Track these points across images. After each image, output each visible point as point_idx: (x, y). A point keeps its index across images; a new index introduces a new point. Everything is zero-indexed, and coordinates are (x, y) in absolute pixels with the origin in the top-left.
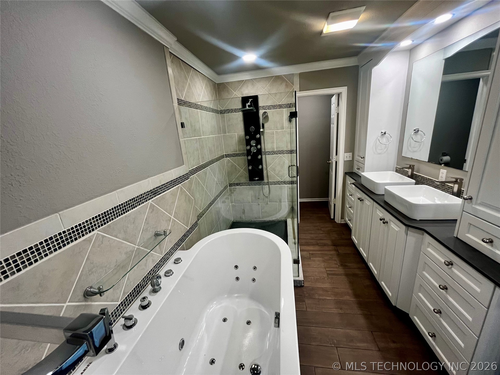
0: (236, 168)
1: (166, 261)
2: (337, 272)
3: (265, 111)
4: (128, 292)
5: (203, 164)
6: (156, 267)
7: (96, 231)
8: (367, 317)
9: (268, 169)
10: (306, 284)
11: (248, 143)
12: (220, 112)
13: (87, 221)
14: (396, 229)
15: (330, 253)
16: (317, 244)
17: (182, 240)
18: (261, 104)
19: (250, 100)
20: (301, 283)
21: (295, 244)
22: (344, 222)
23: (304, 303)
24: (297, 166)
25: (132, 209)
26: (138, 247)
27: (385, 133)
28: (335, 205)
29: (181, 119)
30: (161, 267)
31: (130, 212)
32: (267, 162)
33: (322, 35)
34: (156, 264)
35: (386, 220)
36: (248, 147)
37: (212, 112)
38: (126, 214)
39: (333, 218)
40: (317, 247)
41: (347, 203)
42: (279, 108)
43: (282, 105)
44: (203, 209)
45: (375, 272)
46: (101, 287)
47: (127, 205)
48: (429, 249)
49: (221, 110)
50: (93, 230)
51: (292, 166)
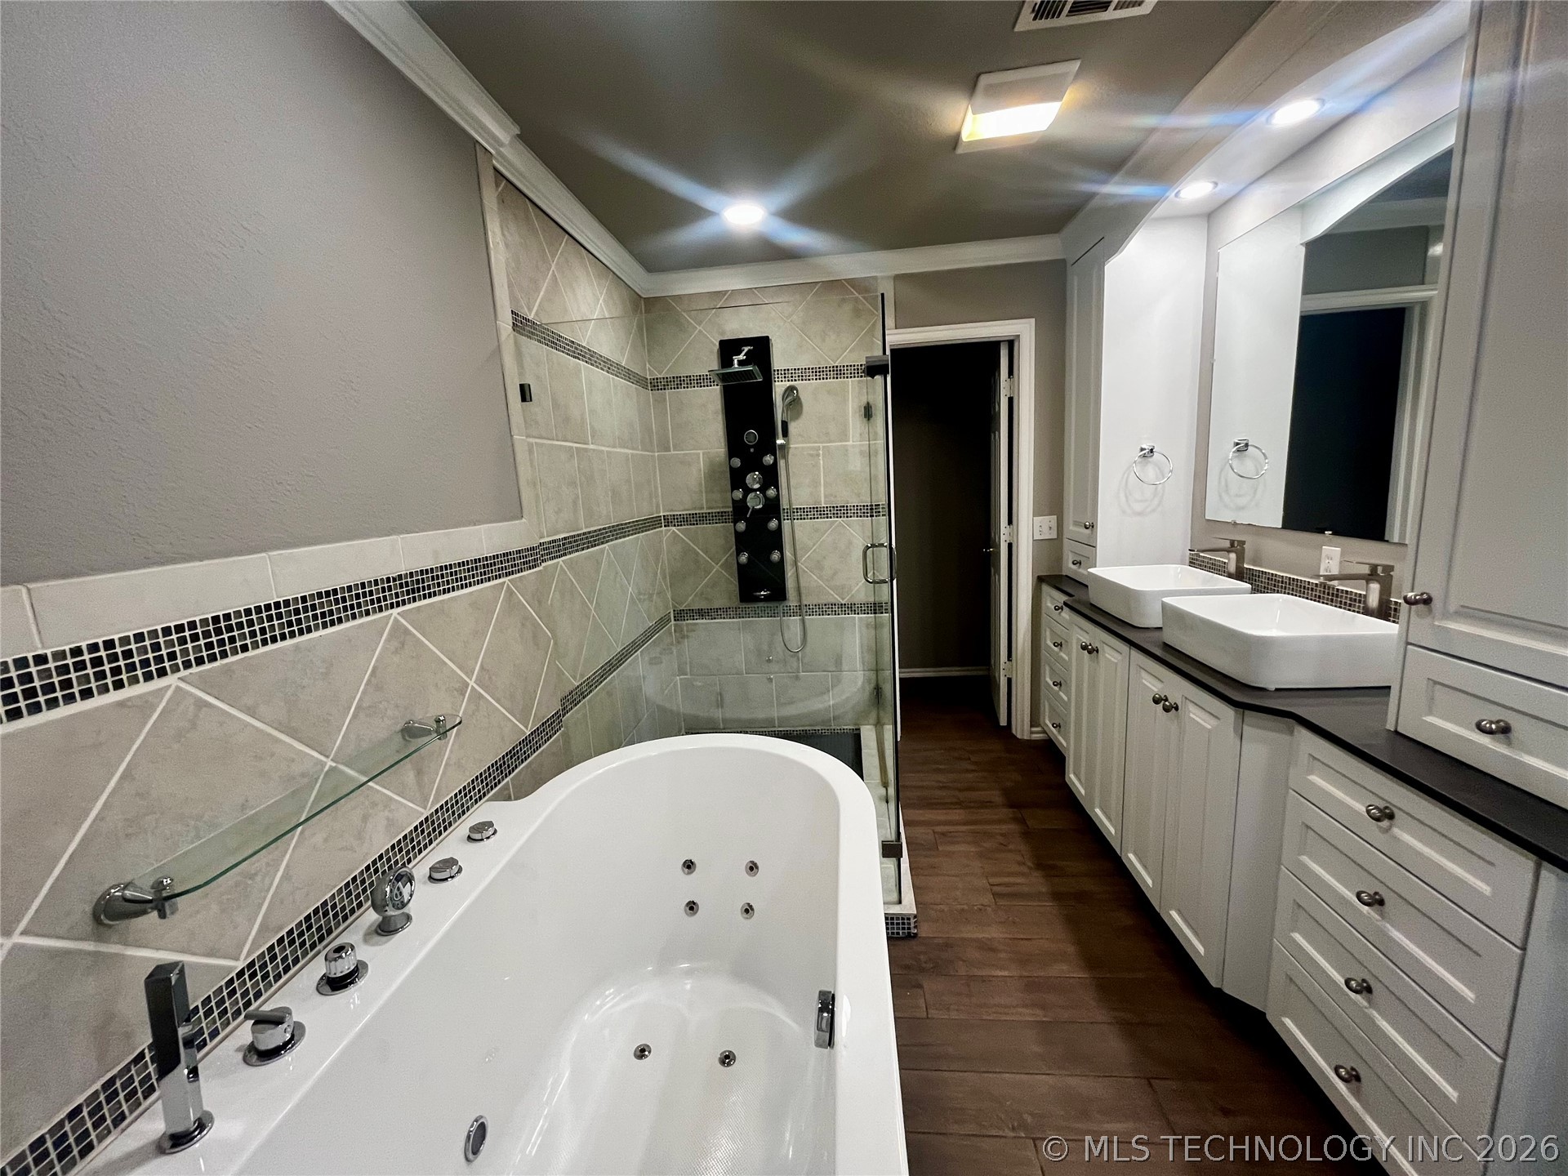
0: (696, 562)
1: (440, 833)
2: (1026, 889)
3: (791, 383)
4: (281, 928)
5: (589, 532)
6: (400, 850)
7: (171, 680)
8: (1129, 1030)
9: (799, 564)
10: (925, 931)
11: (737, 479)
12: (651, 383)
13: (139, 637)
14: (1207, 723)
15: (1001, 829)
16: (959, 804)
17: (502, 768)
18: (778, 362)
19: (746, 349)
20: (909, 924)
21: (887, 802)
22: (1041, 735)
23: (920, 991)
24: (891, 548)
25: (325, 626)
26: (334, 764)
27: (1152, 451)
28: (1009, 681)
29: (521, 374)
30: (420, 851)
31: (314, 635)
32: (797, 543)
33: (960, 151)
34: (401, 837)
35: (1172, 700)
36: (739, 494)
37: (625, 379)
38: (298, 639)
39: (1006, 724)
40: (955, 811)
41: (1047, 672)
42: (835, 376)
43: (842, 368)
44: (582, 676)
45: (1146, 879)
46: (167, 881)
47: (306, 610)
48: (1314, 778)
49: (654, 379)
50: (162, 673)
51: (873, 546)
